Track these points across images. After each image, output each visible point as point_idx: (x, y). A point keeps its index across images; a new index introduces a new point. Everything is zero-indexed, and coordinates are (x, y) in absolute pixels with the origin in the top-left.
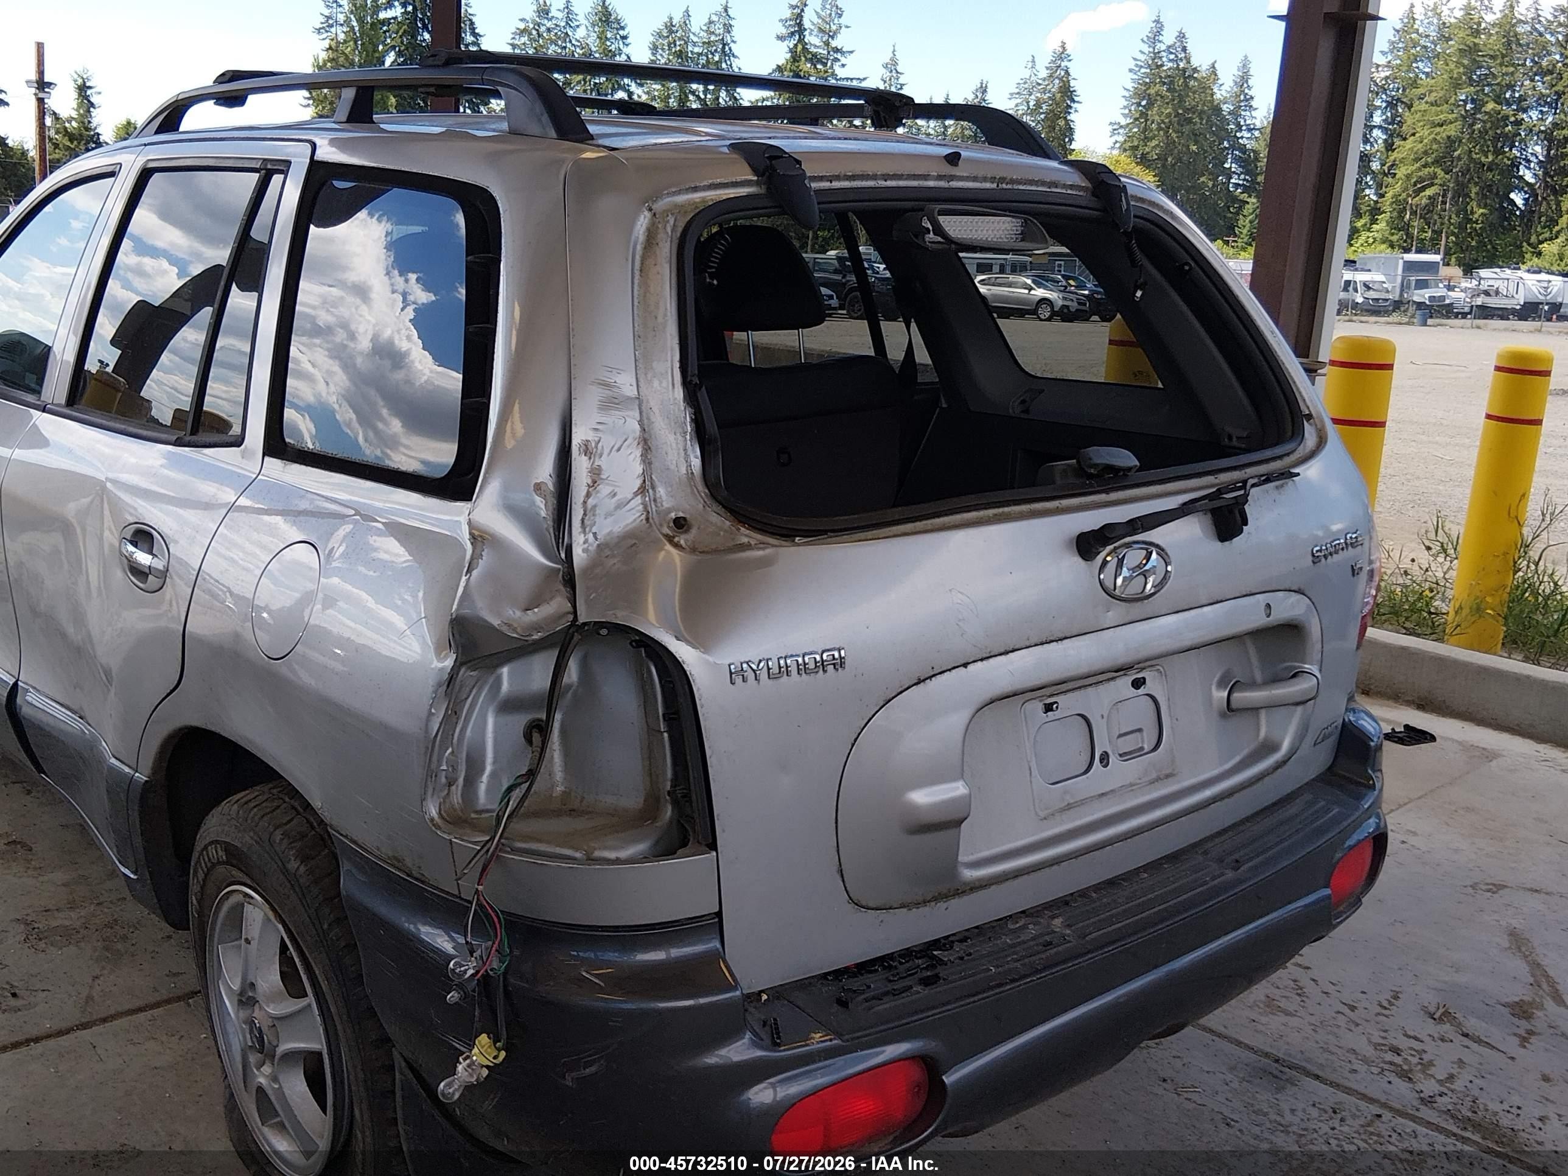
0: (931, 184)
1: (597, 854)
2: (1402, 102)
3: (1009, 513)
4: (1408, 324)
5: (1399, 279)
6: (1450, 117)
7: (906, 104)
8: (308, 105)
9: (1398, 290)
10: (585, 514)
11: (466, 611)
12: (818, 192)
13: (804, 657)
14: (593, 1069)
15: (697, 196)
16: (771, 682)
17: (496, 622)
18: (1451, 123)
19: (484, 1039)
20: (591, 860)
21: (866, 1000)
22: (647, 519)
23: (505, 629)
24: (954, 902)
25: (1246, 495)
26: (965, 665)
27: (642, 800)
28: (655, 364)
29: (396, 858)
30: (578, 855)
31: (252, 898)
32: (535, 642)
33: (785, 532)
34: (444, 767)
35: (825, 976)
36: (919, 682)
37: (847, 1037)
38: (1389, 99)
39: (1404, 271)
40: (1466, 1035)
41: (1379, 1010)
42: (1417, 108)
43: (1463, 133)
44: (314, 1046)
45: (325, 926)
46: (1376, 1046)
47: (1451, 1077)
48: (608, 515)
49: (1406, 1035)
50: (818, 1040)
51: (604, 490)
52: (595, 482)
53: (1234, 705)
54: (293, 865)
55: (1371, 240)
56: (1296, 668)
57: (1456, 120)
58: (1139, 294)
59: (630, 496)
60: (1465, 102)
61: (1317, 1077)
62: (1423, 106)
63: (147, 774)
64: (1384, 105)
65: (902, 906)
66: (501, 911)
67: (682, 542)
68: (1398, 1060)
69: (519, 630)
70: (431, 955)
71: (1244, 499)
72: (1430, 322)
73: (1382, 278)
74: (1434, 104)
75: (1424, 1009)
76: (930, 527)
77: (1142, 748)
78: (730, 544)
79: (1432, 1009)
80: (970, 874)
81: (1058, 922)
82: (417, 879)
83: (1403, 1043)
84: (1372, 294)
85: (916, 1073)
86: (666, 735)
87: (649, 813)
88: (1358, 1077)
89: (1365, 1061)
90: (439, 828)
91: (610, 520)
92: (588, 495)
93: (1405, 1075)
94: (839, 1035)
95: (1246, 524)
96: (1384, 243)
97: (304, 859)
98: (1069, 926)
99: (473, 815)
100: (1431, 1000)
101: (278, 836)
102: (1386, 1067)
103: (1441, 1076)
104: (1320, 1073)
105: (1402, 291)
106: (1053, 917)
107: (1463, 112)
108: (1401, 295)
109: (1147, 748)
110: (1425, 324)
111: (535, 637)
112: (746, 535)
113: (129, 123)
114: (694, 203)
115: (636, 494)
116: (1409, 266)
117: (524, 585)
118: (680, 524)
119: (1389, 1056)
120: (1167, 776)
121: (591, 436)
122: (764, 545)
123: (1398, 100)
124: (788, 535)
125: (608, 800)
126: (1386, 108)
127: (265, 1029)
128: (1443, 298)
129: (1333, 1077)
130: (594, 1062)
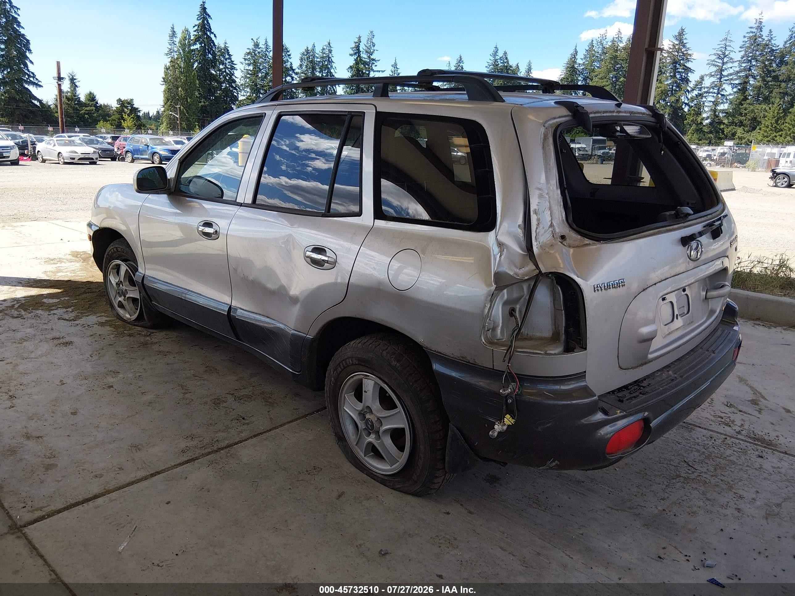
0: (615, 114)
1: (548, 352)
2: (589, 78)
3: (661, 231)
4: (596, 163)
5: (591, 146)
6: (607, 83)
7: (558, 85)
8: (163, 84)
9: (591, 151)
10: (536, 235)
11: (500, 270)
12: (592, 117)
13: (614, 282)
14: (550, 424)
15: (555, 121)
16: (605, 291)
17: (511, 273)
18: (607, 86)
19: (508, 416)
20: (546, 354)
21: (627, 400)
22: (553, 236)
23: (515, 276)
24: (644, 367)
25: (722, 222)
26: (655, 284)
27: (551, 334)
28: (551, 182)
29: (462, 357)
30: (542, 352)
31: (368, 376)
32: (526, 279)
33: (598, 239)
34: (487, 325)
35: (609, 393)
36: (644, 290)
37: (628, 411)
38: (584, 77)
39: (593, 143)
40: (741, 411)
41: (709, 404)
42: (594, 80)
43: (611, 89)
44: (401, 426)
45: (411, 384)
46: (714, 416)
47: (742, 425)
48: (542, 235)
49: (721, 412)
50: (619, 413)
51: (541, 226)
52: (538, 224)
53: (708, 297)
54: (394, 363)
55: (578, 132)
56: (722, 284)
57: (609, 84)
58: (662, 152)
59: (548, 228)
60: (612, 78)
61: (700, 427)
62: (597, 80)
63: (313, 335)
64: (582, 79)
65: (631, 368)
66: (515, 374)
67: (565, 244)
68: (723, 420)
69: (520, 276)
70: (481, 389)
71: (721, 225)
72: (604, 162)
73: (584, 146)
74: (601, 79)
75: (723, 403)
76: (640, 236)
77: (684, 313)
78: (582, 244)
79: (726, 404)
80: (650, 356)
81: (670, 372)
82: (472, 364)
83: (723, 415)
84: (581, 153)
85: (642, 424)
86: (563, 311)
87: (555, 338)
88: (713, 426)
89: (713, 422)
90: (486, 345)
91: (543, 236)
92: (537, 228)
93: (727, 425)
94: (625, 411)
95: (722, 233)
96: (582, 132)
97: (398, 361)
98: (675, 374)
99: (496, 341)
100: (725, 400)
101: (385, 353)
102: (720, 423)
103: (740, 425)
104: (700, 426)
105: (592, 151)
106: (668, 371)
107: (612, 82)
108: (592, 153)
109: (686, 312)
110: (602, 163)
111: (526, 278)
112: (587, 241)
113: (91, 93)
114: (554, 123)
115: (549, 228)
116: (595, 141)
117: (518, 260)
118: (563, 237)
119: (720, 419)
120: (692, 322)
121: (536, 207)
122: (594, 244)
123: (588, 77)
124: (598, 240)
125: (538, 334)
126: (583, 80)
127: (374, 422)
128: (608, 153)
129: (705, 427)
130: (550, 422)
